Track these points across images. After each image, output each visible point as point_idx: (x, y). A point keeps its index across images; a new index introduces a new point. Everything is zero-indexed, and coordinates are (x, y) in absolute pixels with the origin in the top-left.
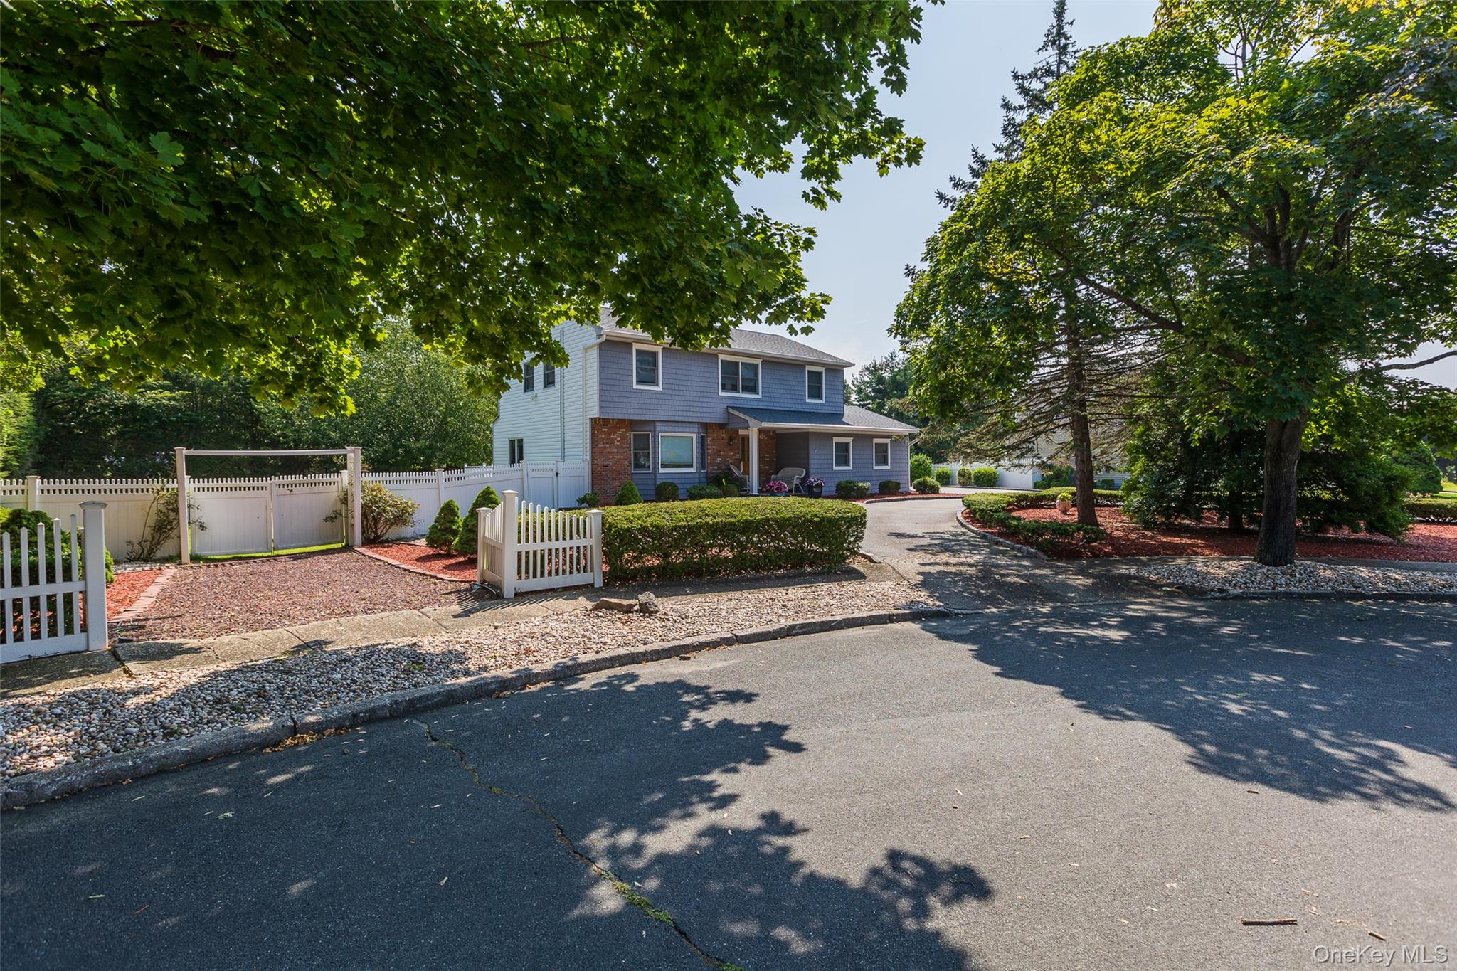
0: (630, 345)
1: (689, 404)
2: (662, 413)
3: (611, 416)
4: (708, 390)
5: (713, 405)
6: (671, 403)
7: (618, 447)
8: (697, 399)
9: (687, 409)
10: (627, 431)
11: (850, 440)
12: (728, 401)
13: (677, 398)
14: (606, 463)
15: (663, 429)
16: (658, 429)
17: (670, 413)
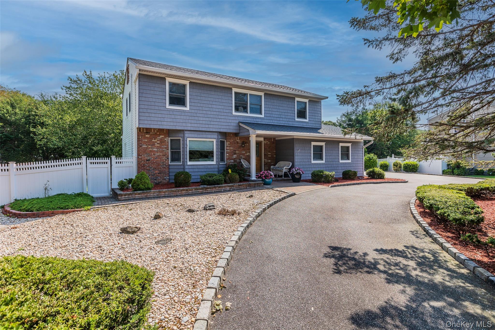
0: (164, 79)
1: (210, 119)
2: (189, 125)
3: (152, 127)
4: (225, 111)
5: (228, 121)
6: (196, 118)
7: (157, 147)
8: (216, 117)
9: (209, 123)
10: (165, 137)
11: (323, 144)
12: (239, 119)
13: (201, 115)
14: (148, 158)
15: (190, 135)
16: (186, 135)
17: (196, 125)
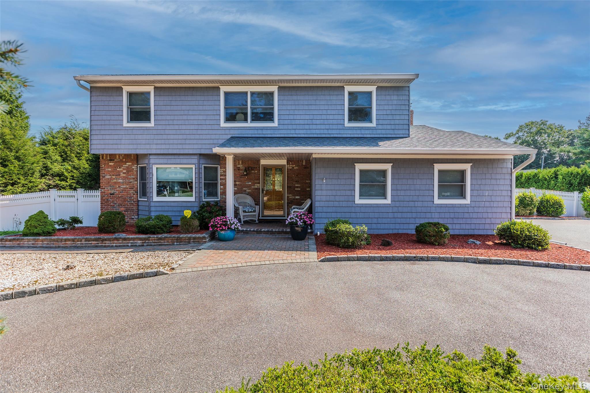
0: (120, 89)
1: (185, 137)
2: (154, 147)
3: (117, 152)
4: (208, 122)
5: (213, 137)
6: (165, 137)
7: (124, 178)
8: (195, 132)
9: (183, 142)
10: (133, 164)
11: (388, 167)
12: (232, 132)
13: (171, 132)
14: (112, 192)
15: (157, 161)
16: (152, 161)
17: (163, 147)
